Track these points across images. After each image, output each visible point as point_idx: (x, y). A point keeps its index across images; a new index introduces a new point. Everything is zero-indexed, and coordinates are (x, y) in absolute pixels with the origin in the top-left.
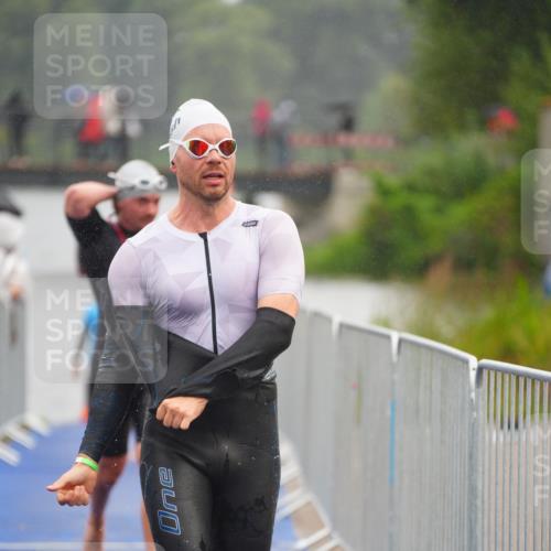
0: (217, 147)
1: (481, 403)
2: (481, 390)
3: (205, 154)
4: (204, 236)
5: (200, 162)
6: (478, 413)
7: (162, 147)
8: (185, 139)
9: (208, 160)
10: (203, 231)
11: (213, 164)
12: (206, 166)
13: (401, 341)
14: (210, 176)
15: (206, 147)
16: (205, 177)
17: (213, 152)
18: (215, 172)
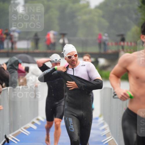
5: (70, 60)
9: (72, 59)
18: (74, 61)
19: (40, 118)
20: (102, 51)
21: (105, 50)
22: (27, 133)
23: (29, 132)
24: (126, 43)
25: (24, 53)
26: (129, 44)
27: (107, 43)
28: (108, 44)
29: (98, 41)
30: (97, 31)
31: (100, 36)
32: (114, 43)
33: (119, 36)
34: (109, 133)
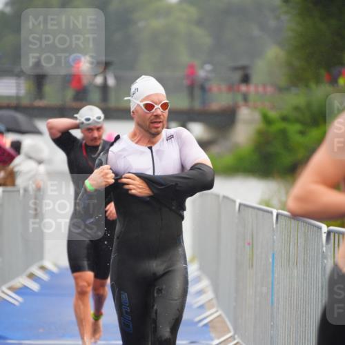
0: (159, 106)
1: (329, 254)
2: (329, 246)
3: (153, 110)
4: (150, 148)
5: (150, 115)
6: (327, 260)
7: (126, 98)
8: (142, 101)
9: (155, 114)
10: (149, 146)
11: (157, 116)
12: (153, 117)
13: (278, 215)
14: (155, 122)
15: (154, 107)
16: (152, 123)
17: (158, 109)
18: (158, 120)
19: (48, 264)
20: (197, 105)
21: (204, 102)
22: (16, 299)
23: (20, 299)
24: (252, 88)
25: (8, 107)
26: (260, 89)
27: (207, 86)
28: (210, 90)
29: (186, 82)
30: (184, 58)
31: (192, 69)
32: (224, 87)
33: (236, 69)
34: (211, 300)
